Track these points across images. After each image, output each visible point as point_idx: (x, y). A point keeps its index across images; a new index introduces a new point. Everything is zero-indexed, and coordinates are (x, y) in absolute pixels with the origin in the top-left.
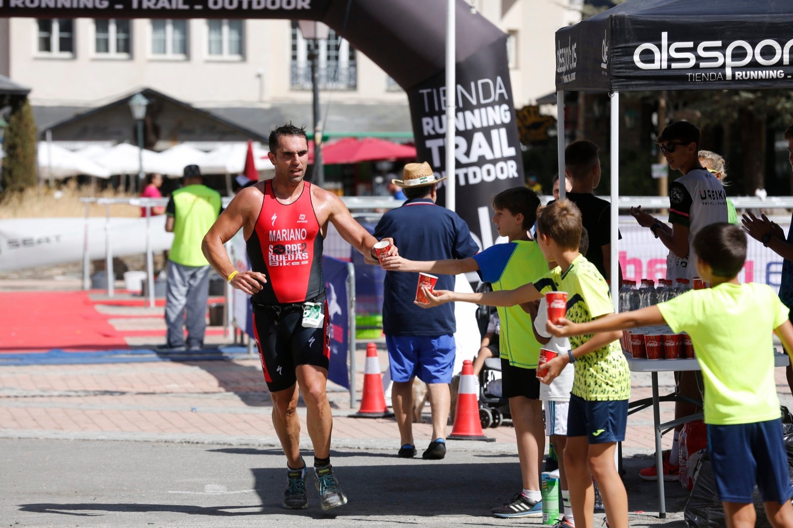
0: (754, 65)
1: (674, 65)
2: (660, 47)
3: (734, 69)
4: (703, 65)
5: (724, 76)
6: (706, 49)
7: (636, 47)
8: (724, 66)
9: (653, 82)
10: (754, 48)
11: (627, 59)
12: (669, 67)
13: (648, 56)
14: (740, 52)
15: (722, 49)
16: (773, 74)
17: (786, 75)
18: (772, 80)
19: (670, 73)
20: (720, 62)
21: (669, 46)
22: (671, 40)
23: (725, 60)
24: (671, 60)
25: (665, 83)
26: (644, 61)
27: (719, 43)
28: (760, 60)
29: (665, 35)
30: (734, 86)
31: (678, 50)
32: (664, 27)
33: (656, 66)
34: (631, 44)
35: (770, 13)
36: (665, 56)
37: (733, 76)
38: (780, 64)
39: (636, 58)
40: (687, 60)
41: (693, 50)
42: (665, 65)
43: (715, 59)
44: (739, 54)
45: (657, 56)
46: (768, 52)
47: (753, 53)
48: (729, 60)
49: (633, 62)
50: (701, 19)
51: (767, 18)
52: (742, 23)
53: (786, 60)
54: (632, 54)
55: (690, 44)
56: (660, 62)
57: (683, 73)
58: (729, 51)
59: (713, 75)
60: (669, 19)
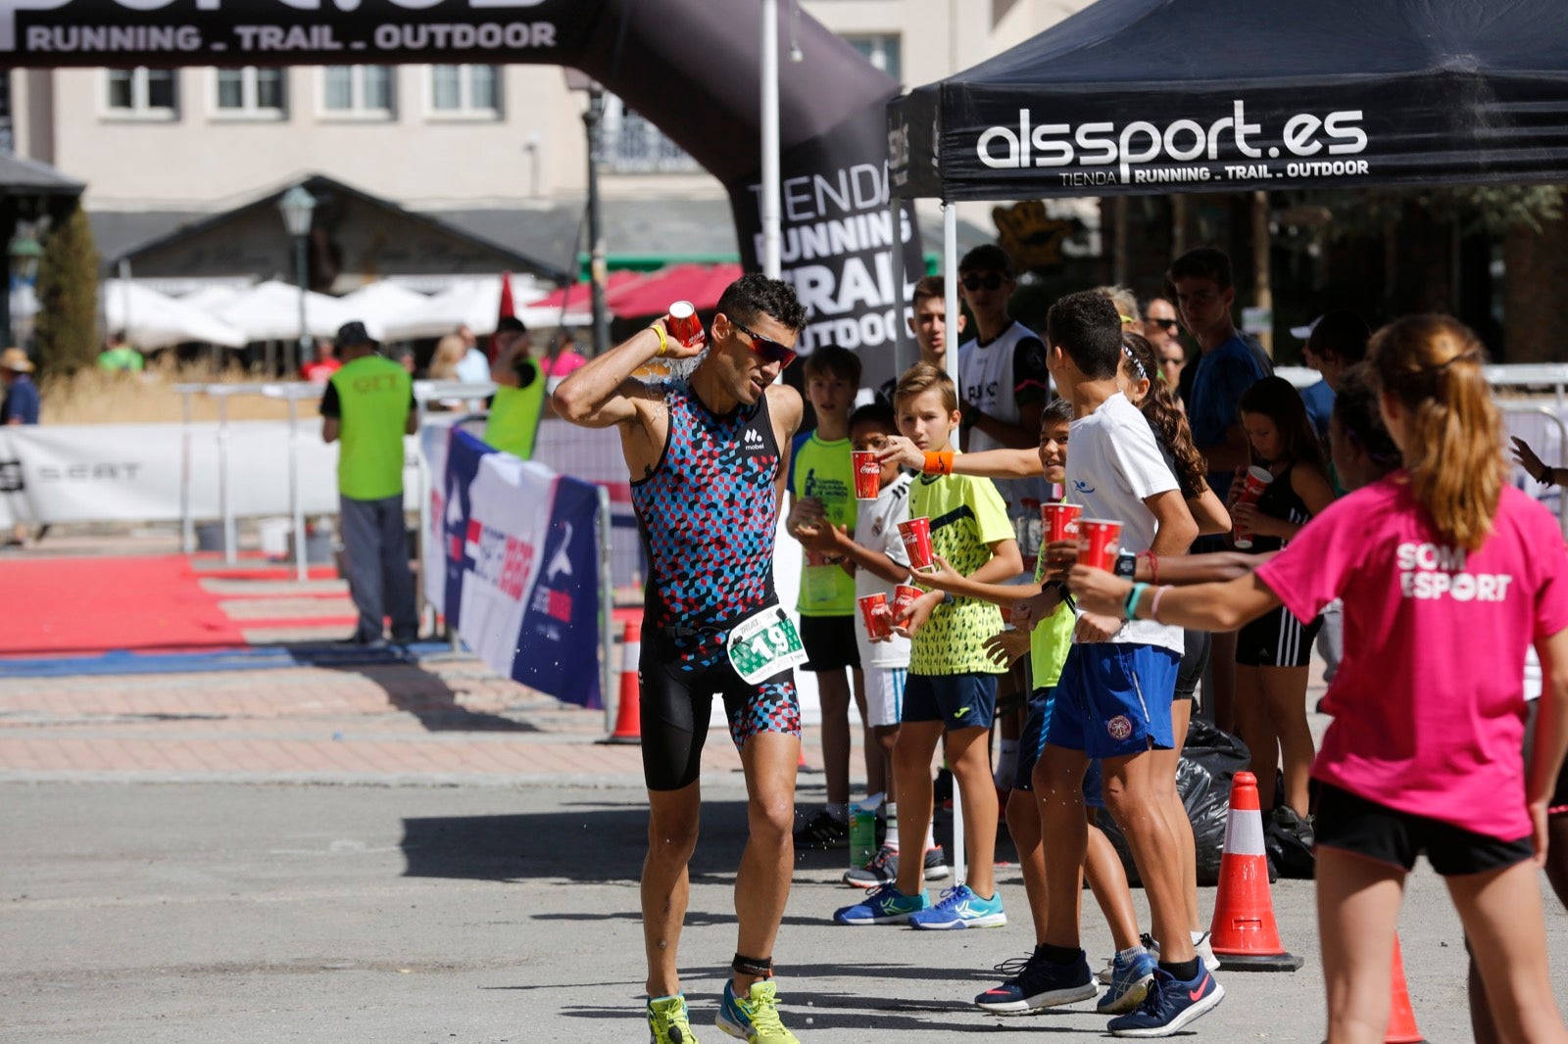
0: (1163, 160)
1: (1041, 161)
2: (1017, 132)
3: (1133, 166)
4: (1084, 160)
5: (1118, 176)
6: (1089, 136)
7: (980, 133)
8: (1117, 162)
9: (1008, 187)
10: (1162, 134)
11: (966, 151)
12: (1033, 163)
13: (999, 147)
14: (1143, 139)
15: (1114, 136)
16: (1193, 173)
17: (1213, 175)
18: (1192, 182)
19: (1034, 173)
20: (1112, 156)
21: (1032, 130)
22: (1035, 121)
23: (1120, 150)
24: (1035, 153)
25: (1028, 188)
26: (993, 155)
27: (1108, 127)
28: (1172, 151)
29: (1025, 114)
30: (1134, 192)
31: (1046, 137)
32: (1025, 100)
33: (1011, 162)
34: (973, 129)
35: (1188, 79)
36: (1026, 147)
37: (1132, 176)
38: (1203, 159)
39: (982, 150)
40: (1060, 153)
41: (1069, 137)
42: (1026, 161)
43: (1104, 151)
44: (1140, 143)
45: (1014, 147)
46: (1185, 140)
47: (1162, 141)
48: (1124, 152)
49: (977, 157)
50: (1082, 89)
51: (1181, 86)
52: (1143, 94)
53: (1213, 153)
54: (974, 144)
55: (1065, 128)
56: (1018, 156)
57: (1053, 173)
58: (1125, 138)
59: (1101, 176)
60: (1029, 88)
